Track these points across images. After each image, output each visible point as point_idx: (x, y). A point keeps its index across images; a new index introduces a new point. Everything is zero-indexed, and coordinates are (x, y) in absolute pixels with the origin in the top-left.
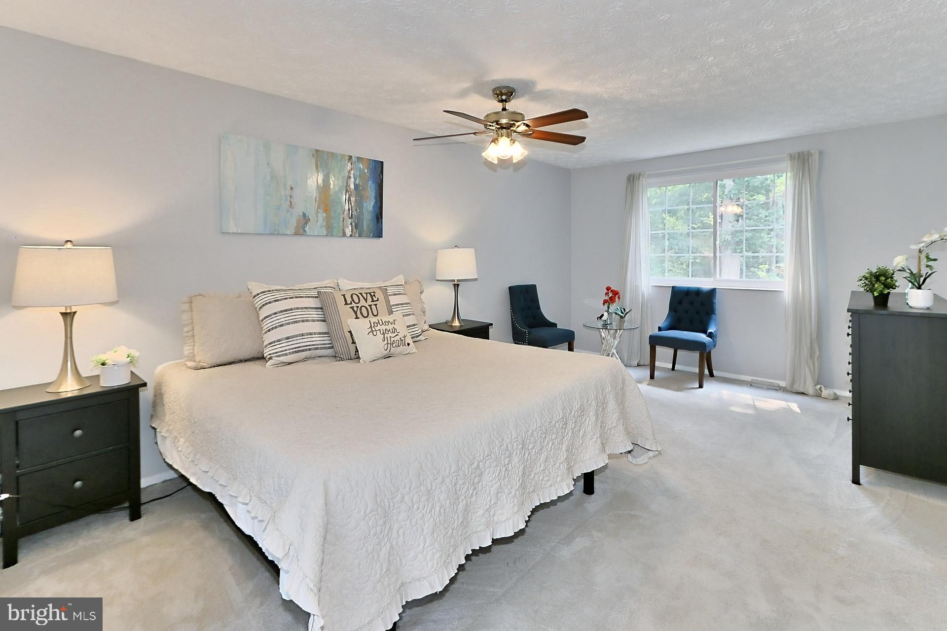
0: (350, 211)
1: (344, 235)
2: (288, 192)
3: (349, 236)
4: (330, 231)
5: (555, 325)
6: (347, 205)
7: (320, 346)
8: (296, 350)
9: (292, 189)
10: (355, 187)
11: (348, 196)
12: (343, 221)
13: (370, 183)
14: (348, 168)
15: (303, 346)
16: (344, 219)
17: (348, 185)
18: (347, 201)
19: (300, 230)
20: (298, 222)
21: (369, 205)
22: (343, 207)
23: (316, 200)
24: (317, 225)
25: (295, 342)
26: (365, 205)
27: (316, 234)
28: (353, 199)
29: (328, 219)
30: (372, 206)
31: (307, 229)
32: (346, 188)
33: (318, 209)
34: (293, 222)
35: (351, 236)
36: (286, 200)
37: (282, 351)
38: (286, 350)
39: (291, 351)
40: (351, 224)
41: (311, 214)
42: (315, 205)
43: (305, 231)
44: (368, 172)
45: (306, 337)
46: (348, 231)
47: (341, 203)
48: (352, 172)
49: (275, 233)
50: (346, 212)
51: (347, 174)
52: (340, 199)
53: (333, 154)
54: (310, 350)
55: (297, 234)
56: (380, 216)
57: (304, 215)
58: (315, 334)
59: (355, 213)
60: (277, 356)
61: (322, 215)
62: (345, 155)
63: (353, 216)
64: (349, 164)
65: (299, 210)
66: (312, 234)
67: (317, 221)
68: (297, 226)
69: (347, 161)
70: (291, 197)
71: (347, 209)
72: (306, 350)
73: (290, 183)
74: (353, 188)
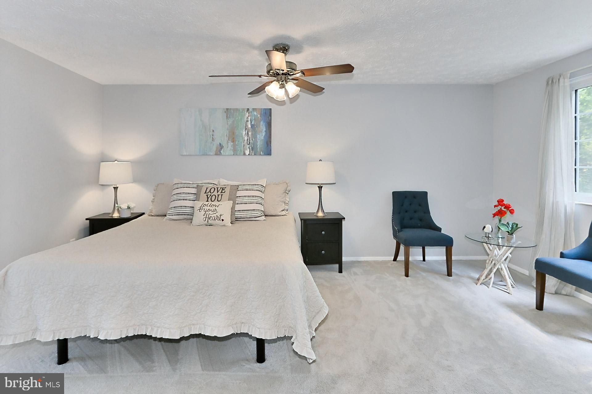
0: (249, 140)
1: (244, 154)
2: (211, 133)
3: (247, 155)
4: (235, 152)
5: (439, 229)
6: (246, 137)
7: (190, 214)
8: (178, 214)
9: (213, 131)
10: (251, 126)
11: (246, 132)
12: (244, 146)
13: (262, 123)
14: (247, 116)
15: (181, 213)
16: (244, 145)
17: (246, 125)
18: (246, 135)
19: (218, 153)
20: (217, 148)
21: (261, 136)
22: (243, 138)
23: (227, 136)
24: (228, 149)
25: (178, 210)
26: (258, 136)
27: (227, 154)
28: (250, 133)
29: (234, 146)
30: (263, 136)
31: (222, 152)
32: (246, 127)
33: (228, 140)
34: (214, 149)
35: (249, 155)
36: (210, 136)
37: (171, 213)
38: (173, 213)
39: (175, 214)
40: (249, 148)
41: (224, 144)
42: (226, 139)
43: (221, 153)
44: (260, 116)
45: (183, 208)
46: (247, 152)
47: (242, 136)
48: (249, 118)
49: (205, 154)
50: (245, 142)
51: (246, 119)
52: (242, 134)
53: (237, 109)
54: (185, 215)
55: (216, 154)
56: (269, 143)
57: (220, 144)
58: (188, 207)
59: (251, 141)
60: (169, 216)
61: (230, 144)
62: (245, 109)
63: (250, 143)
64: (247, 114)
65: (217, 142)
66: (224, 154)
67: (228, 147)
68: (216, 151)
69: (246, 112)
70: (213, 135)
71: (247, 139)
72: (183, 215)
73: (212, 128)
74: (250, 127)
